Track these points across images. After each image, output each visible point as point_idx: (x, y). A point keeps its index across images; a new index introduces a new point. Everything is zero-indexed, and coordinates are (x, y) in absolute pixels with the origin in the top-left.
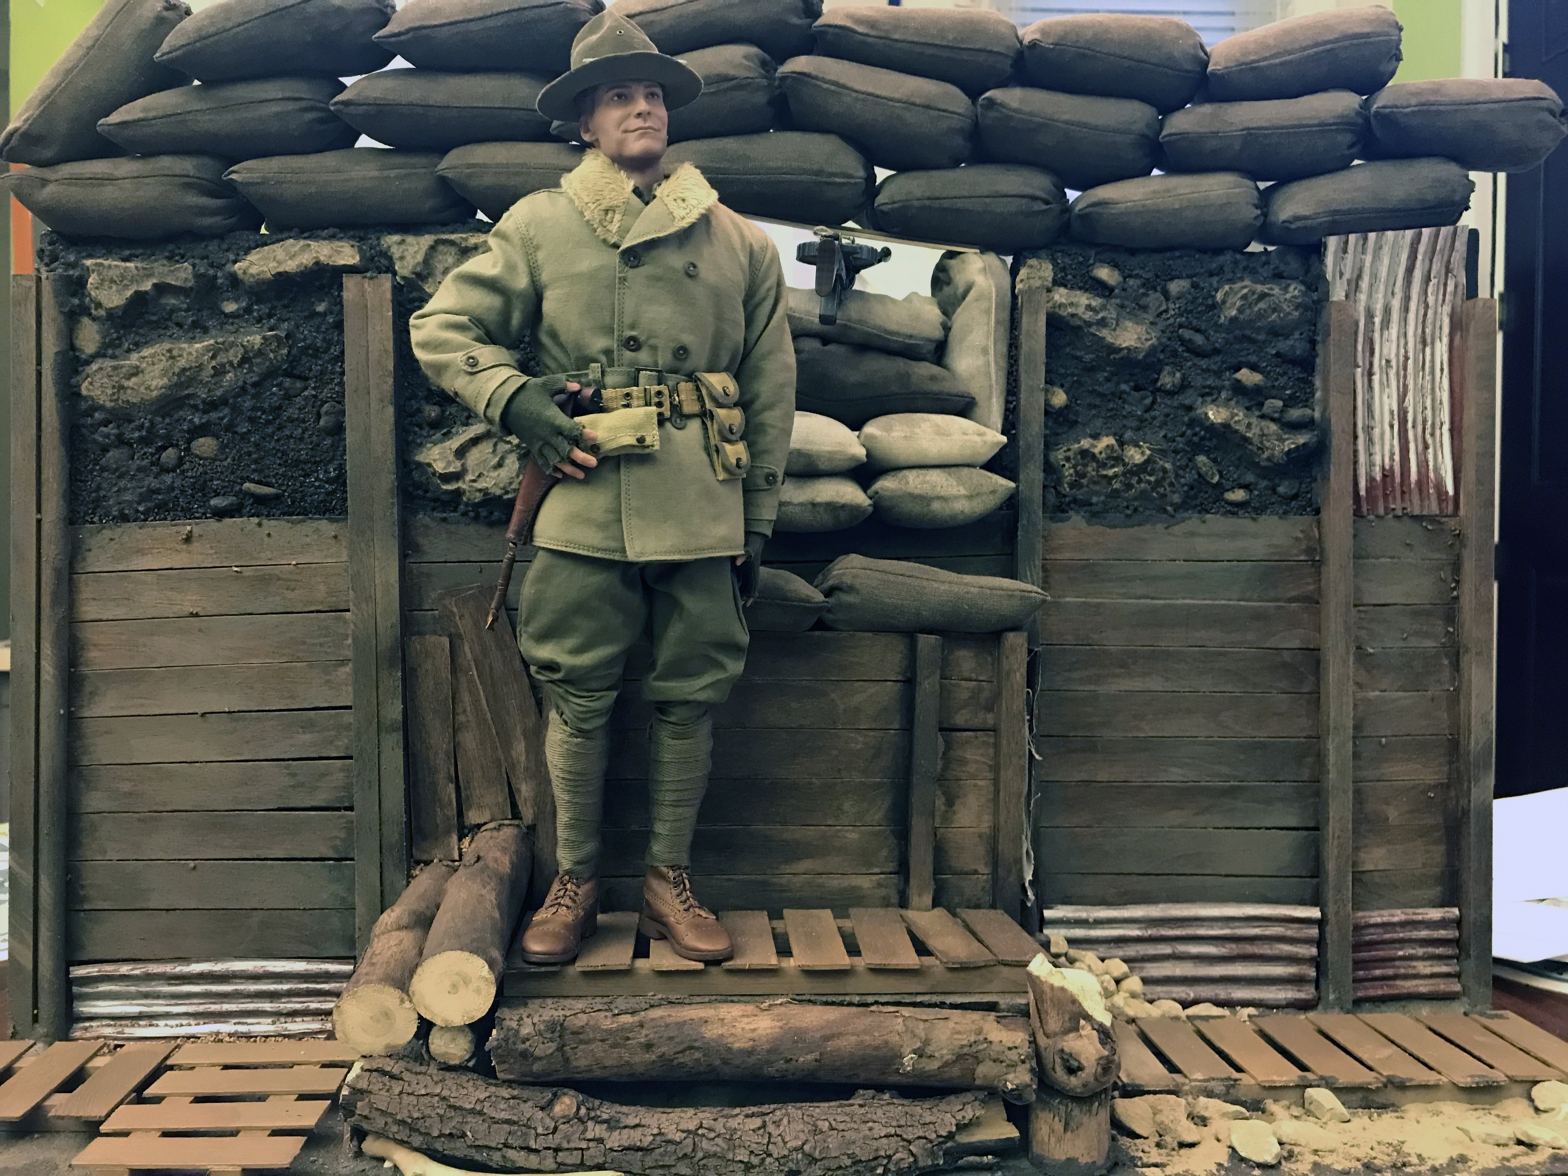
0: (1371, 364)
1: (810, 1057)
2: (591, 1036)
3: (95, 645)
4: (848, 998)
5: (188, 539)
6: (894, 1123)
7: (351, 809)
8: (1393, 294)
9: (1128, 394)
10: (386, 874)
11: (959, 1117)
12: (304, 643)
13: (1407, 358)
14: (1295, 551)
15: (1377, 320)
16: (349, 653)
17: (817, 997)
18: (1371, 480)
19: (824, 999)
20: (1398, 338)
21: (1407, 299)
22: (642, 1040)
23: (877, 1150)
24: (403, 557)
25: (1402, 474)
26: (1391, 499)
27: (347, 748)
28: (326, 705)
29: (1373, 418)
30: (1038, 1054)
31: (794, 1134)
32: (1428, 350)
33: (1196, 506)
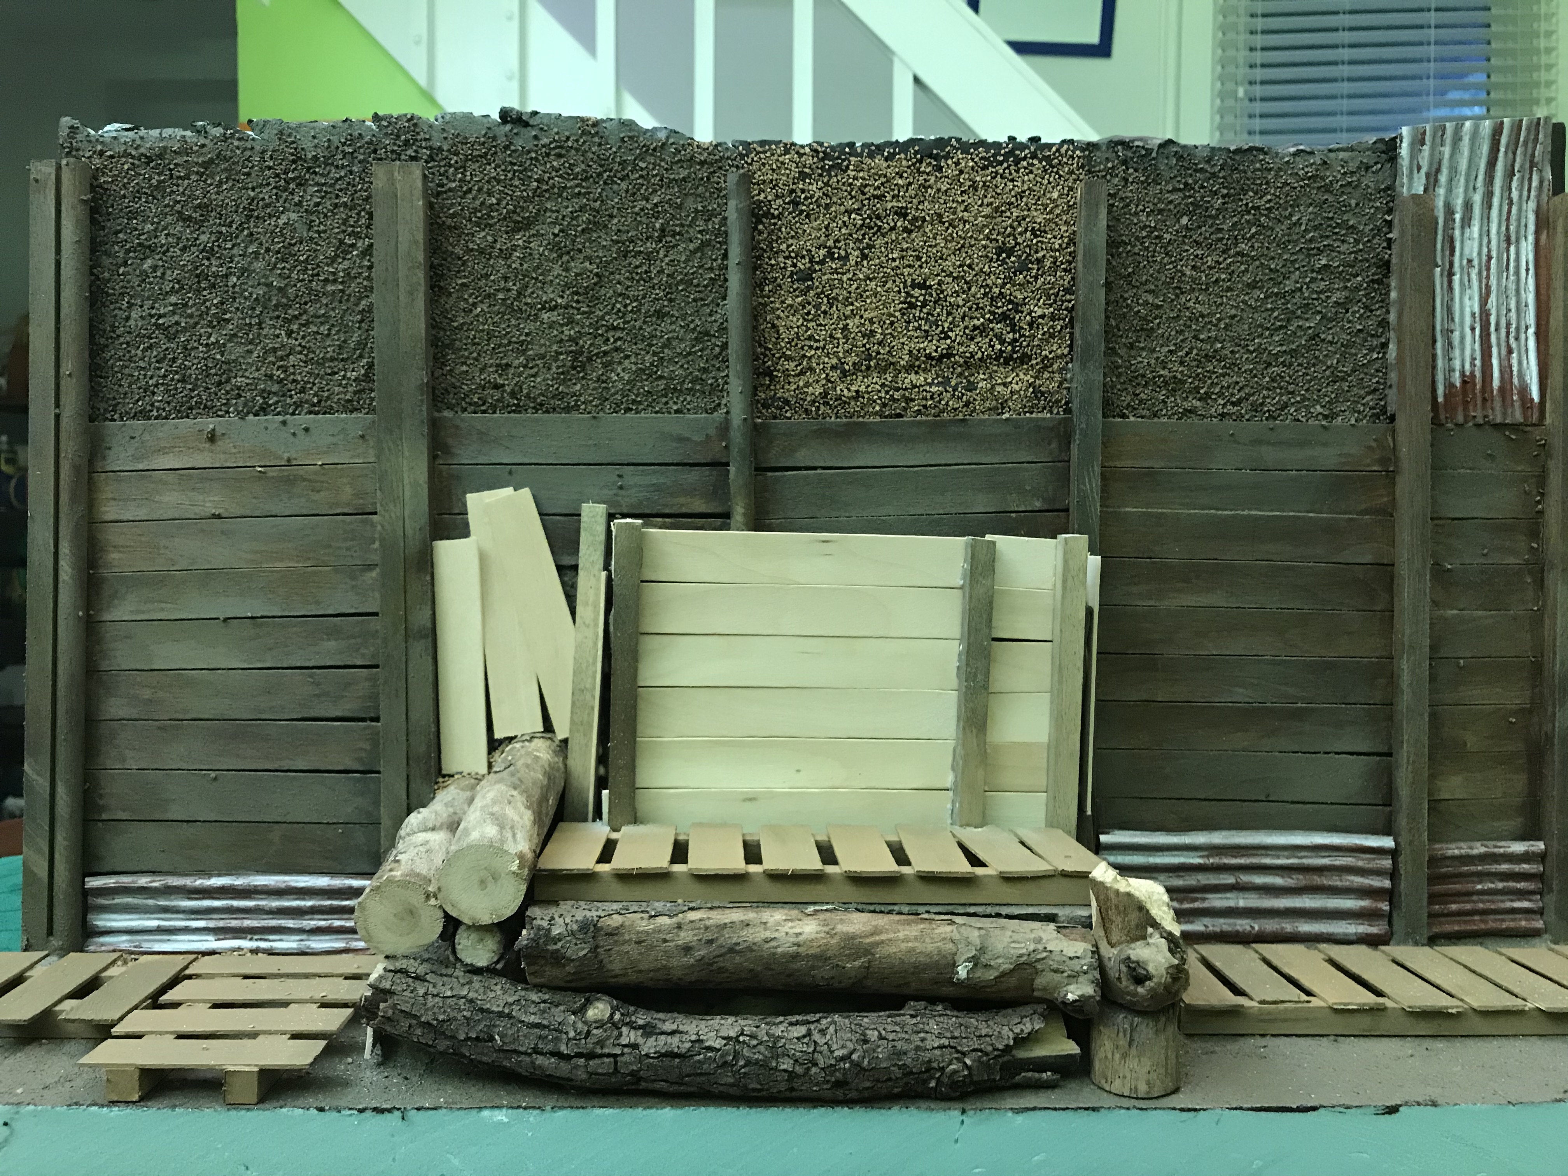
0: (1451, 264)
1: (857, 963)
2: (627, 937)
3: (115, 547)
4: (896, 908)
5: (212, 438)
6: (948, 1035)
7: (377, 719)
8: (1474, 189)
10: (413, 786)
11: (1017, 1031)
12: (330, 546)
13: (1490, 258)
14: (1368, 461)
15: (1458, 217)
16: (375, 558)
17: (864, 906)
18: (1450, 385)
19: (872, 908)
20: (1481, 235)
21: (1489, 195)
22: (680, 942)
23: (930, 1061)
24: (433, 458)
25: (1484, 381)
26: (1471, 408)
27: (373, 656)
28: (353, 611)
29: (1453, 320)
30: (1101, 966)
31: (840, 1042)
32: (1512, 249)
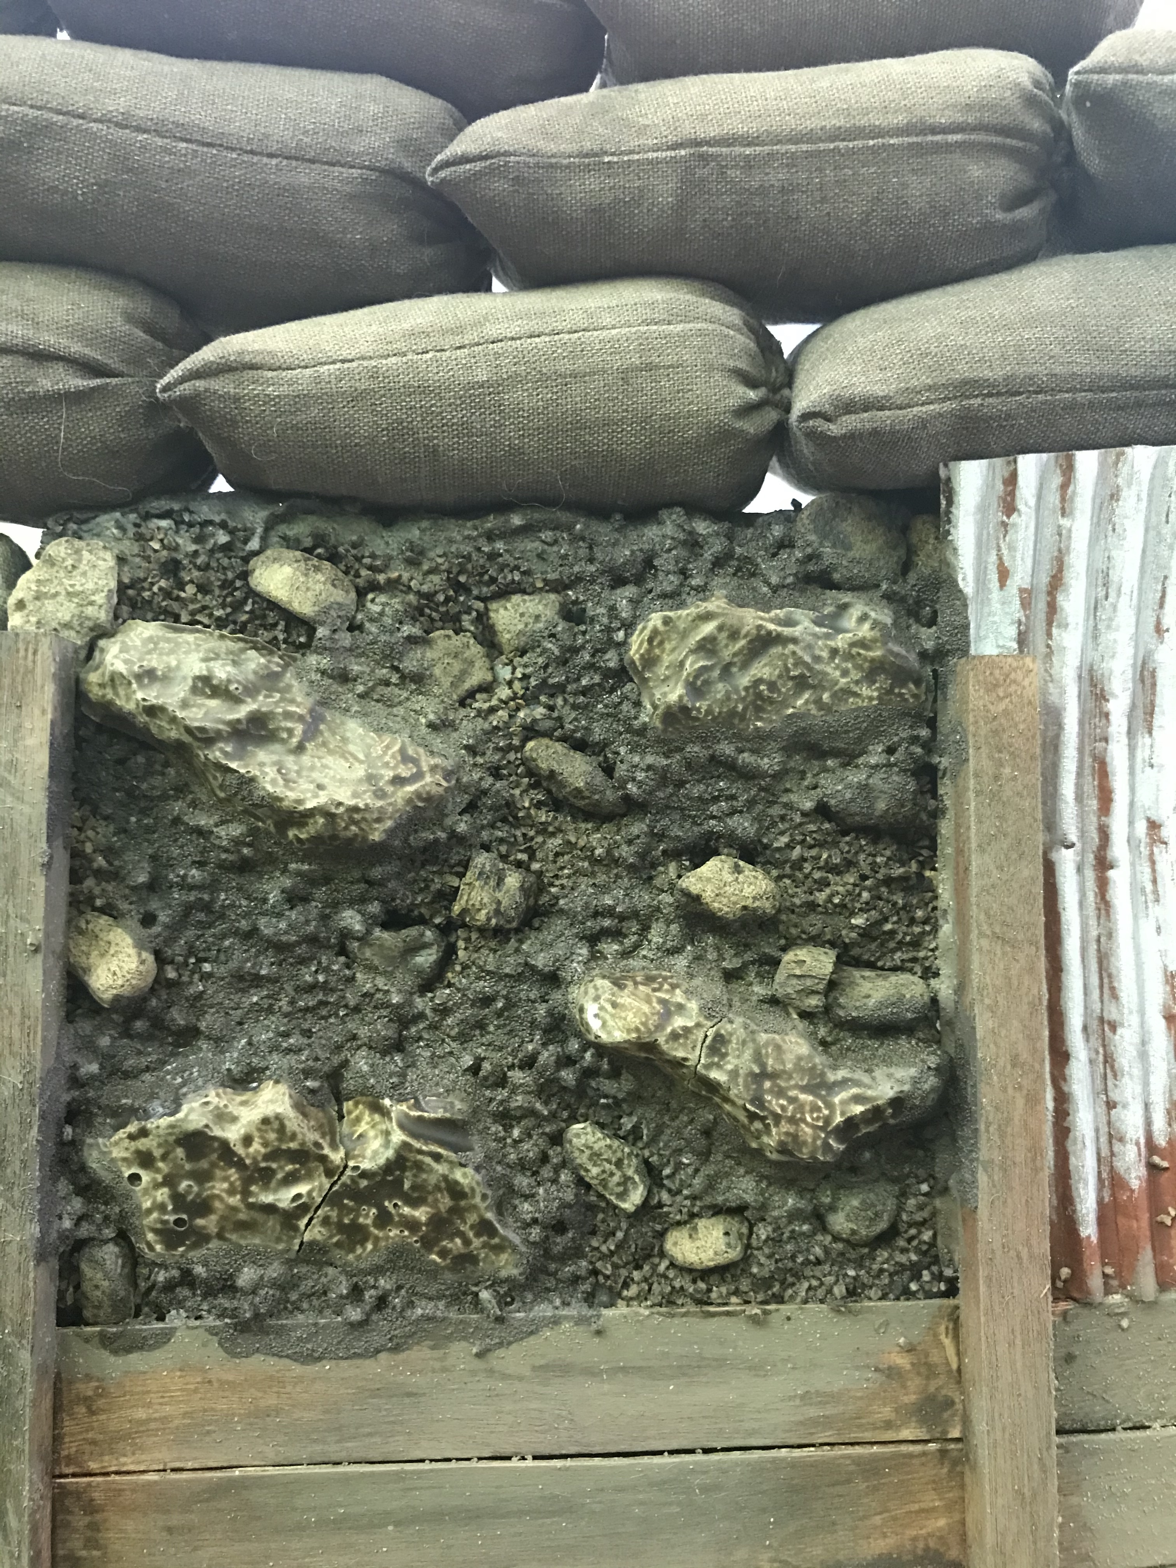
0: (1104, 834)
9: (363, 939)
14: (887, 1412)
15: (1117, 707)
18: (1113, 1186)
33: (576, 1280)
